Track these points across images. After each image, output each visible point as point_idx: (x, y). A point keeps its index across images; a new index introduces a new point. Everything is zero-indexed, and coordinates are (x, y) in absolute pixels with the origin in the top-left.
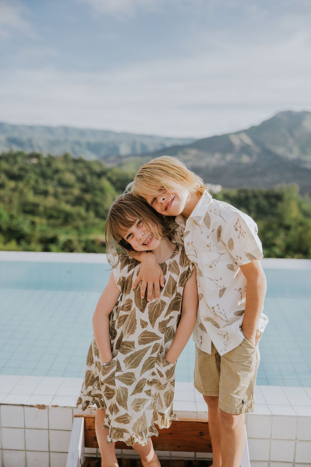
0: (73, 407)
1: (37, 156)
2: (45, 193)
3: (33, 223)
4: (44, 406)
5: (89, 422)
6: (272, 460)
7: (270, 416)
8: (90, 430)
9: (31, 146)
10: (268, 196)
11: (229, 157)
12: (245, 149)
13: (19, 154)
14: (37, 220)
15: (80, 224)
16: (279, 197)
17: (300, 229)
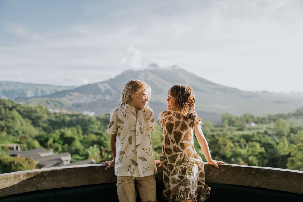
11: (98, 97)
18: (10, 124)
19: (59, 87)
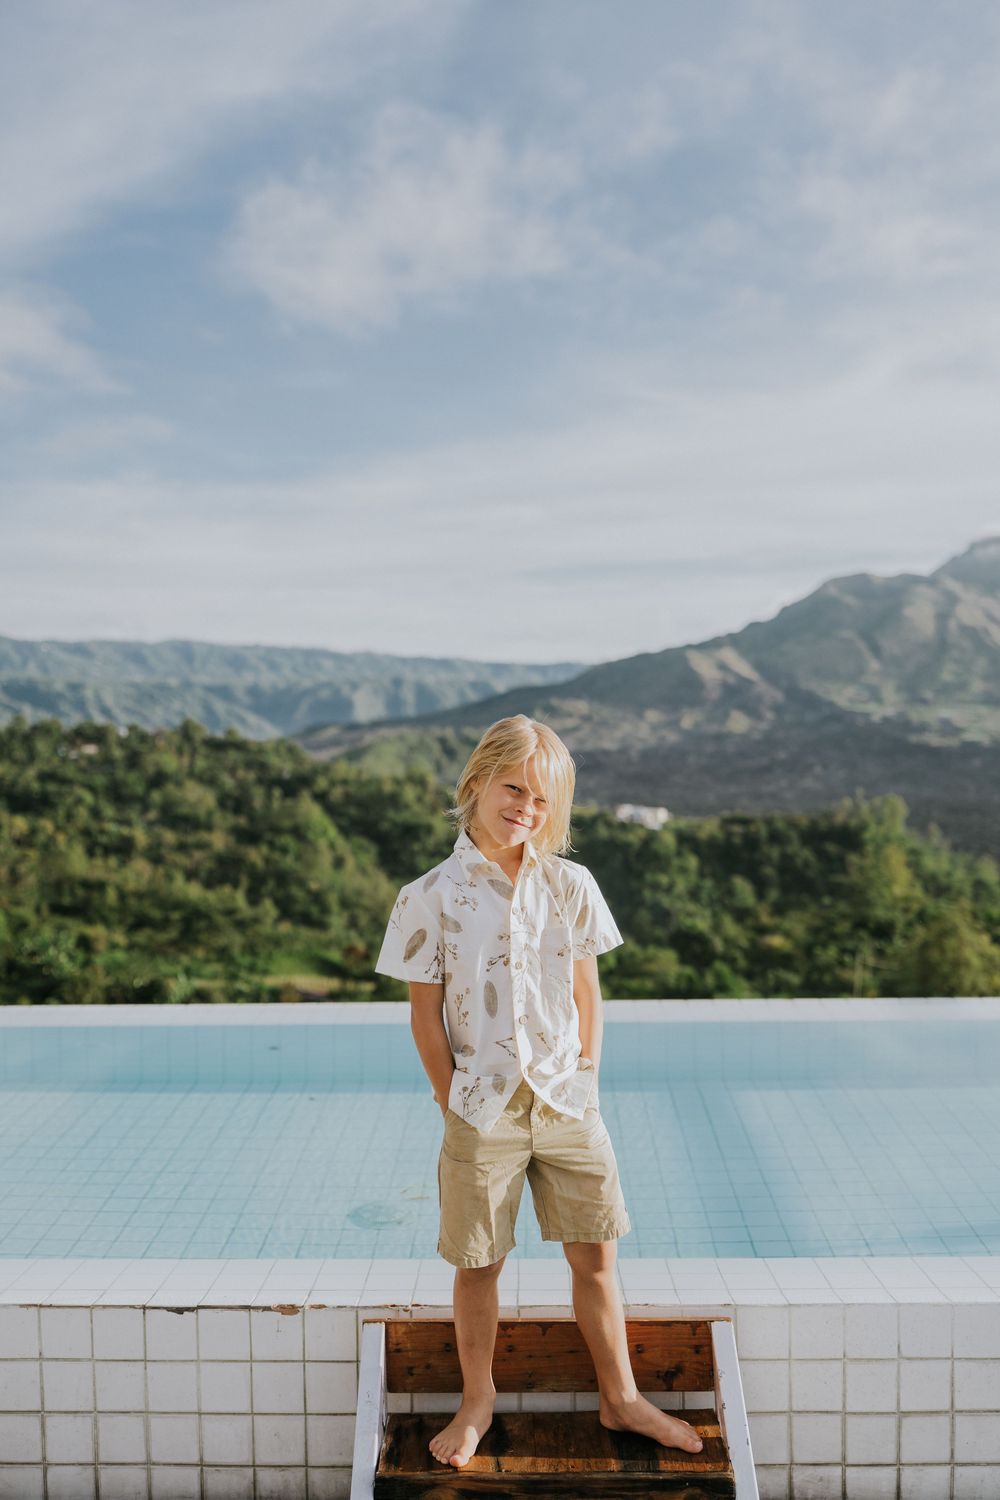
0: (358, 1307)
1: (98, 736)
2: (123, 849)
3: (85, 943)
4: (293, 1306)
5: (396, 1333)
6: (795, 1408)
7: (785, 1306)
8: (398, 1351)
9: (80, 705)
10: (814, 836)
11: (688, 721)
12: (736, 694)
13: (41, 730)
14: (97, 931)
15: (235, 940)
16: (850, 838)
17: (920, 933)
18: (288, 862)
19: (499, 668)
